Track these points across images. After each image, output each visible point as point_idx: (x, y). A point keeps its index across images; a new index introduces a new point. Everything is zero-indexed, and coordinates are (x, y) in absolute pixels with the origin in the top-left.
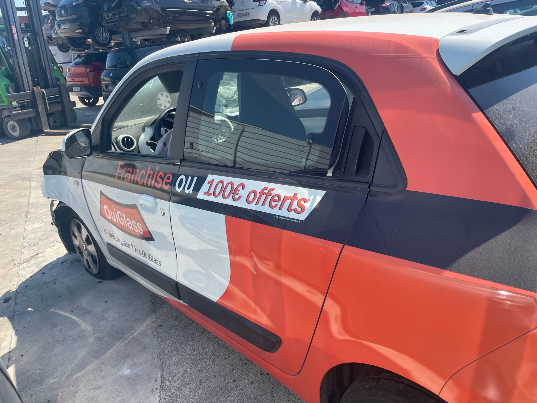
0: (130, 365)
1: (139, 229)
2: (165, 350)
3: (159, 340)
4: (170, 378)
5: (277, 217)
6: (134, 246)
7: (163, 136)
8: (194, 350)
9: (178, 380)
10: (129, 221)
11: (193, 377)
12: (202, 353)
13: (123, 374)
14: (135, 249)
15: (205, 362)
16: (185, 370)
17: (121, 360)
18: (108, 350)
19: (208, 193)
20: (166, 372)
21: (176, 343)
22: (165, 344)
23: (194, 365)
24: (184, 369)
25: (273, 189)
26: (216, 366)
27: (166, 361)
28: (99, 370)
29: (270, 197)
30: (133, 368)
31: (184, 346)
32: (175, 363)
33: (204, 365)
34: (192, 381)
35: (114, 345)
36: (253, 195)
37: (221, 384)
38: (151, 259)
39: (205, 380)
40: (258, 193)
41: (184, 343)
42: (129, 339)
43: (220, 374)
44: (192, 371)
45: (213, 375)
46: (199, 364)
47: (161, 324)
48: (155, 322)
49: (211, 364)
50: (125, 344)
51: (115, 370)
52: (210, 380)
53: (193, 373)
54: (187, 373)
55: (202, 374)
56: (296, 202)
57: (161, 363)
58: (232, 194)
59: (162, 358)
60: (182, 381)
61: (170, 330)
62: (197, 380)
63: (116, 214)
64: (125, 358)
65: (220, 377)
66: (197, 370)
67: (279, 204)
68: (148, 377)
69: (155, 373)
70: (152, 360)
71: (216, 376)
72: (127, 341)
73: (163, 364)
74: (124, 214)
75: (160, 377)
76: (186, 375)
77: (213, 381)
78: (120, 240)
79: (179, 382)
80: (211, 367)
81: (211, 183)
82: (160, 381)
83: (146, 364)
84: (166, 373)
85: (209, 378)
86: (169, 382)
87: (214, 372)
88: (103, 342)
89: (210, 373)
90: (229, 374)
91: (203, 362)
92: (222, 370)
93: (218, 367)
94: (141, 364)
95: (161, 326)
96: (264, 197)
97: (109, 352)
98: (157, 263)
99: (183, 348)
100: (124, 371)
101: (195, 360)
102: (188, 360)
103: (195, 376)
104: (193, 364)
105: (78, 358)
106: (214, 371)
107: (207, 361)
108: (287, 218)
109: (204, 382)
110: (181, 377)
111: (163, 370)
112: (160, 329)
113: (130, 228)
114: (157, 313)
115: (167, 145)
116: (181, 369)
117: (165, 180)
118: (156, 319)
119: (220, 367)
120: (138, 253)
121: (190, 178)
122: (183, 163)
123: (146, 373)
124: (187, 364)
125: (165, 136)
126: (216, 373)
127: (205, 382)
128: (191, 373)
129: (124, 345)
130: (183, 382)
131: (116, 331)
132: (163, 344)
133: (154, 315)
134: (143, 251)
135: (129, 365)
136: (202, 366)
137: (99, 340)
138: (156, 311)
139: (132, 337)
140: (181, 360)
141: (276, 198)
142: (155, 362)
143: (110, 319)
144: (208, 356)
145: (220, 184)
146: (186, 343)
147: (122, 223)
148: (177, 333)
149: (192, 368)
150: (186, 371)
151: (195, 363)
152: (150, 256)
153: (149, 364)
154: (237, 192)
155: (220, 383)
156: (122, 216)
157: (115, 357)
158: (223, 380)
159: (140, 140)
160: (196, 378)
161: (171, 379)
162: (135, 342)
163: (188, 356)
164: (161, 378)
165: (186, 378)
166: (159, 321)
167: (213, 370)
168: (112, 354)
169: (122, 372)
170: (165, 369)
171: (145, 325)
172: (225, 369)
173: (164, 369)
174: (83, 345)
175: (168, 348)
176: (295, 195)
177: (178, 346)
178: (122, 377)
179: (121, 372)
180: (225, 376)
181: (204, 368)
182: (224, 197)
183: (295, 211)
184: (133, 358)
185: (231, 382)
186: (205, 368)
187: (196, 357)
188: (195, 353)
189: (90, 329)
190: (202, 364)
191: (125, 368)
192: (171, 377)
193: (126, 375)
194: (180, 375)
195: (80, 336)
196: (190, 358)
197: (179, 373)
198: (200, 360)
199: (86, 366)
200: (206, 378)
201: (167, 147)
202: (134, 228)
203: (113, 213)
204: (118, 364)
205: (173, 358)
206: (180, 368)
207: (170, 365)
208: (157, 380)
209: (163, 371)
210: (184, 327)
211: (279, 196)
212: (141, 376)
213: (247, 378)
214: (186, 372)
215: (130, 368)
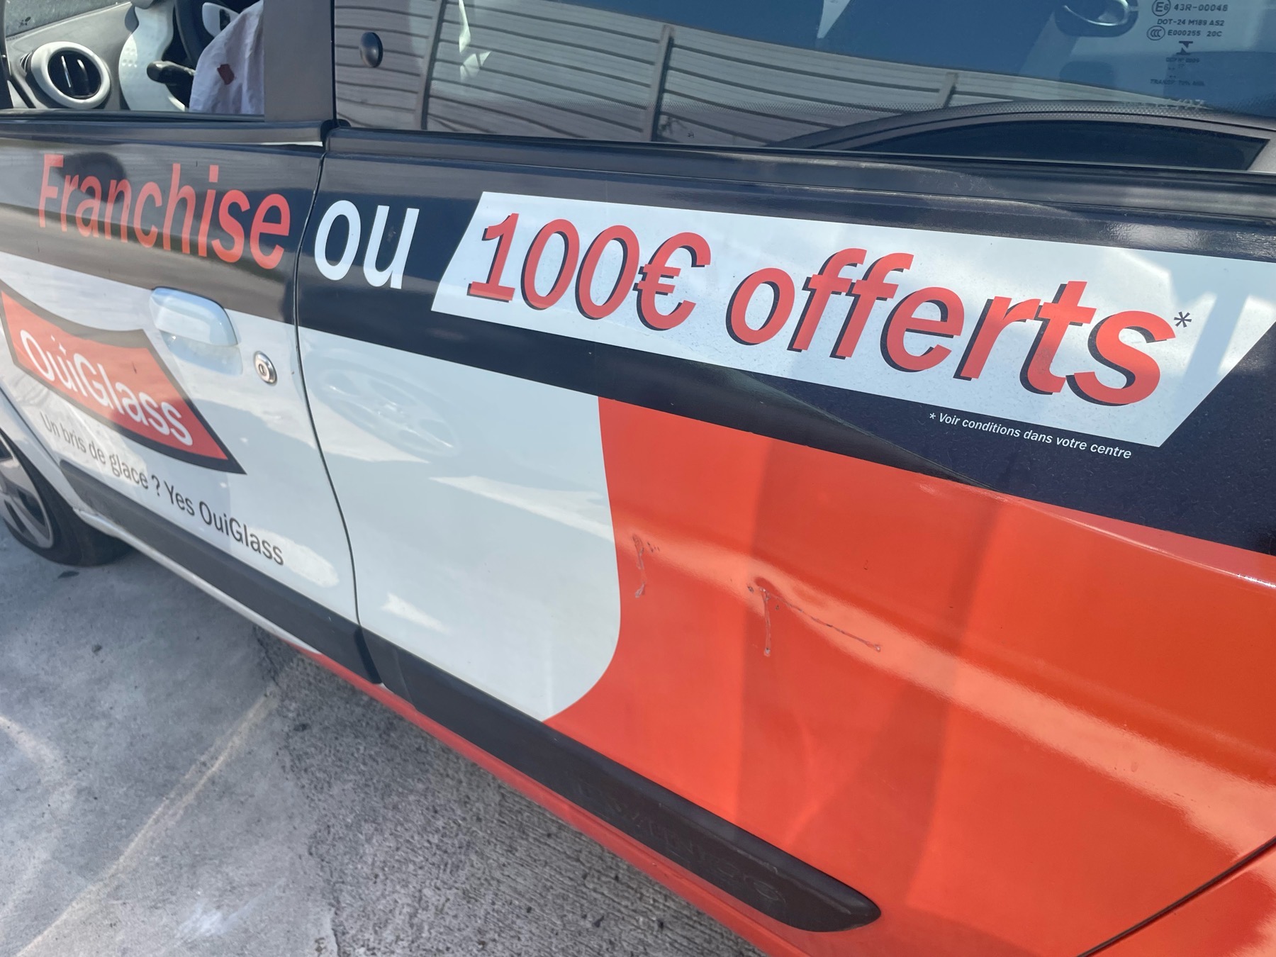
0: (217, 893)
1: (170, 425)
2: (333, 821)
3: (305, 781)
4: (369, 935)
5: (955, 421)
6: (162, 485)
7: (212, 38)
8: (436, 812)
9: (398, 938)
10: (125, 394)
11: (450, 922)
12: (464, 819)
13: (197, 934)
14: (171, 494)
15: (481, 854)
16: (417, 894)
17: (180, 876)
18: (128, 838)
19: (490, 288)
20: (349, 910)
21: (366, 789)
22: (327, 797)
23: (445, 870)
24: (411, 893)
25: (901, 261)
26: (521, 868)
27: (342, 864)
28: (107, 922)
29: (880, 311)
30: (228, 905)
31: (396, 799)
32: (377, 871)
33: (479, 869)
34: (451, 938)
35: (149, 813)
36: (763, 297)
37: (554, 940)
38: (238, 537)
39: (495, 932)
40: (798, 283)
41: (394, 786)
42: (196, 789)
43: (542, 902)
44: (443, 899)
45: (520, 908)
46: (461, 865)
47: (303, 720)
48: (280, 713)
49: (503, 860)
50: (186, 807)
51: (165, 920)
52: (511, 929)
53: (448, 904)
54: (426, 909)
55: (478, 904)
56: (1076, 338)
57: (327, 876)
58: (632, 295)
59: (328, 852)
60: (413, 942)
61: (336, 738)
62: (466, 933)
63: (69, 363)
64: (193, 866)
65: (543, 911)
66: (460, 893)
67: (957, 345)
68: (288, 939)
69: (311, 917)
70: (293, 864)
71: (529, 910)
72: (189, 798)
73: (334, 880)
74: (100, 367)
75: (331, 933)
76: (422, 915)
77: (523, 931)
78: (107, 454)
79: (404, 947)
80: (506, 873)
81: (502, 233)
82: (335, 948)
83: (274, 883)
84: (352, 916)
85: (507, 922)
86: (368, 950)
87: (520, 894)
88: (107, 808)
89: (508, 898)
90: (575, 898)
91: (474, 857)
92: (549, 884)
93: (529, 872)
94: (252, 885)
95: (304, 727)
96: (839, 305)
97: (133, 845)
98: (268, 554)
99: (395, 807)
100: (198, 920)
101: (446, 852)
102: (420, 852)
103: (455, 917)
104: (439, 867)
105: (25, 877)
106: (520, 888)
107: (488, 850)
108: (1024, 427)
109: (494, 940)
110: (407, 925)
111: (338, 902)
112: (302, 738)
113: (137, 418)
114: (283, 680)
115: (235, 76)
116: (403, 891)
117: (259, 226)
118: (283, 701)
119: (537, 871)
120: (183, 509)
121: (382, 212)
122: (337, 142)
123: (280, 922)
124: (420, 872)
125: (221, 37)
126: (527, 896)
127: (496, 936)
128: (440, 907)
129: (181, 812)
130: (418, 946)
131: (145, 759)
132: (321, 797)
133: (272, 688)
134: (201, 504)
135: (214, 896)
136: (473, 875)
137: (91, 799)
138: (276, 672)
139: (205, 778)
140: (397, 857)
141: (928, 312)
142: (305, 873)
143: (118, 715)
144: (486, 832)
145: (556, 241)
146: (404, 787)
147: (101, 396)
148: (362, 748)
149: (439, 883)
150: (420, 899)
151: (446, 865)
152: (234, 523)
153: (282, 881)
154: (662, 281)
155: (550, 937)
156: (94, 372)
157: (157, 865)
158: (559, 922)
159: (122, 64)
160: (462, 926)
161: (372, 940)
162: (220, 798)
163: (416, 837)
164: (336, 935)
165: (426, 927)
166: (292, 708)
167: (513, 884)
168: (145, 853)
169: (191, 925)
170: (346, 898)
171: (244, 727)
172: (558, 876)
173: (341, 899)
174: (35, 821)
175: (343, 811)
176: (1068, 292)
177: (376, 802)
178: (192, 946)
179: (186, 923)
180: (562, 907)
181: (483, 881)
182: (585, 307)
183: (1082, 386)
184: (221, 862)
185: (587, 930)
186: (486, 880)
187: (445, 840)
188: (440, 823)
189: (52, 757)
190: (472, 866)
191: (199, 908)
192: (371, 931)
193: (208, 934)
194: (402, 917)
195: (22, 788)
196: (426, 844)
197: (397, 912)
198: (463, 850)
199: (57, 910)
200: (498, 920)
201: (235, 84)
202: (151, 420)
203: (60, 359)
204: (173, 894)
205: (367, 851)
206: (398, 887)
207: (361, 880)
208: (322, 946)
209: (337, 906)
210: (382, 725)
211: (948, 305)
212: (262, 935)
213: (640, 906)
214: (424, 905)
215: (218, 908)
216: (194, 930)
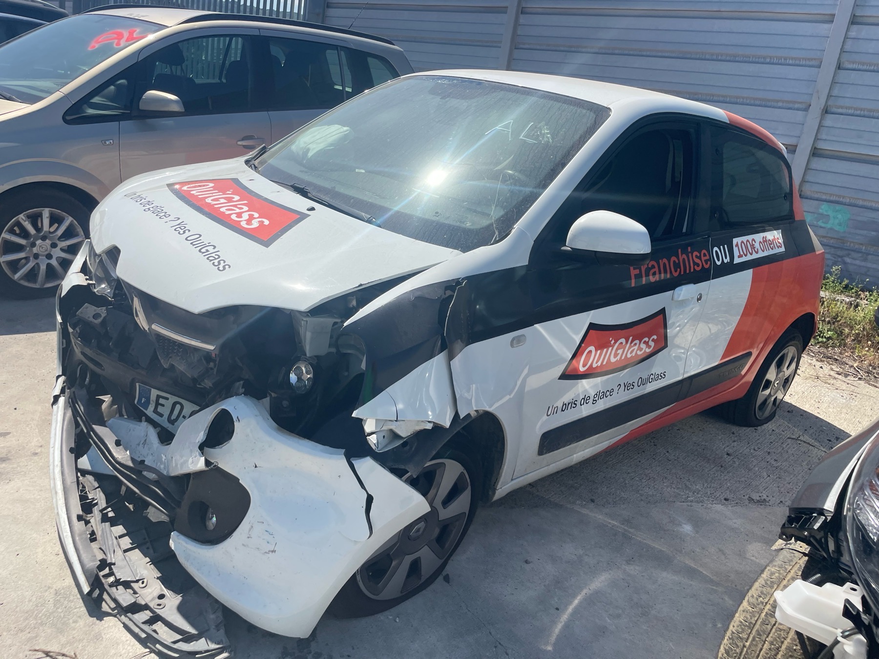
3: (621, 502)
6: (622, 386)
9: (683, 492)
14: (625, 386)
17: (669, 534)
18: (653, 548)
21: (624, 490)
27: (657, 499)
30: (679, 523)
31: (627, 485)
32: (658, 493)
35: (641, 542)
38: (651, 381)
47: (587, 500)
48: (583, 505)
51: (689, 538)
57: (662, 502)
59: (653, 501)
69: (679, 506)
70: (659, 508)
75: (684, 503)
78: (592, 396)
86: (688, 497)
88: (638, 555)
94: (670, 517)
97: (657, 546)
98: (661, 378)
100: (686, 530)
111: (672, 501)
112: (598, 501)
114: (563, 503)
117: (703, 258)
118: (576, 504)
120: (629, 389)
121: (721, 247)
123: (683, 513)
129: (638, 533)
130: (685, 489)
131: (610, 543)
132: (628, 500)
133: (568, 506)
134: (640, 378)
135: (676, 526)
137: (633, 560)
138: (558, 504)
139: (621, 526)
140: (652, 488)
142: (663, 506)
143: (580, 552)
148: (603, 489)
149: (661, 482)
150: (668, 486)
151: (654, 480)
152: (652, 375)
153: (667, 511)
157: (665, 540)
162: (631, 523)
163: (644, 484)
166: (580, 502)
171: (592, 514)
174: (647, 578)
175: (634, 496)
178: (697, 532)
184: (662, 523)
189: (606, 575)
193: (692, 528)
204: (677, 536)
208: (690, 505)
215: (681, 525)
216: (691, 531)
